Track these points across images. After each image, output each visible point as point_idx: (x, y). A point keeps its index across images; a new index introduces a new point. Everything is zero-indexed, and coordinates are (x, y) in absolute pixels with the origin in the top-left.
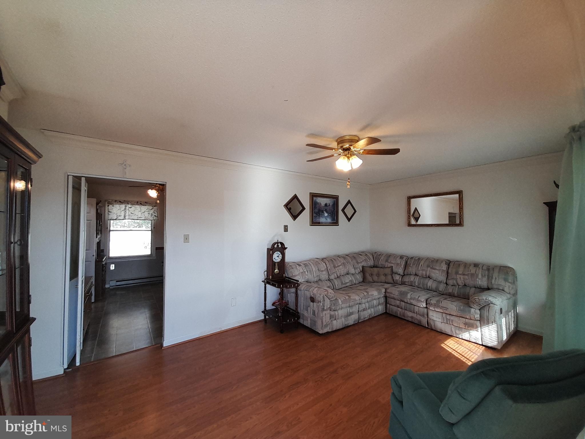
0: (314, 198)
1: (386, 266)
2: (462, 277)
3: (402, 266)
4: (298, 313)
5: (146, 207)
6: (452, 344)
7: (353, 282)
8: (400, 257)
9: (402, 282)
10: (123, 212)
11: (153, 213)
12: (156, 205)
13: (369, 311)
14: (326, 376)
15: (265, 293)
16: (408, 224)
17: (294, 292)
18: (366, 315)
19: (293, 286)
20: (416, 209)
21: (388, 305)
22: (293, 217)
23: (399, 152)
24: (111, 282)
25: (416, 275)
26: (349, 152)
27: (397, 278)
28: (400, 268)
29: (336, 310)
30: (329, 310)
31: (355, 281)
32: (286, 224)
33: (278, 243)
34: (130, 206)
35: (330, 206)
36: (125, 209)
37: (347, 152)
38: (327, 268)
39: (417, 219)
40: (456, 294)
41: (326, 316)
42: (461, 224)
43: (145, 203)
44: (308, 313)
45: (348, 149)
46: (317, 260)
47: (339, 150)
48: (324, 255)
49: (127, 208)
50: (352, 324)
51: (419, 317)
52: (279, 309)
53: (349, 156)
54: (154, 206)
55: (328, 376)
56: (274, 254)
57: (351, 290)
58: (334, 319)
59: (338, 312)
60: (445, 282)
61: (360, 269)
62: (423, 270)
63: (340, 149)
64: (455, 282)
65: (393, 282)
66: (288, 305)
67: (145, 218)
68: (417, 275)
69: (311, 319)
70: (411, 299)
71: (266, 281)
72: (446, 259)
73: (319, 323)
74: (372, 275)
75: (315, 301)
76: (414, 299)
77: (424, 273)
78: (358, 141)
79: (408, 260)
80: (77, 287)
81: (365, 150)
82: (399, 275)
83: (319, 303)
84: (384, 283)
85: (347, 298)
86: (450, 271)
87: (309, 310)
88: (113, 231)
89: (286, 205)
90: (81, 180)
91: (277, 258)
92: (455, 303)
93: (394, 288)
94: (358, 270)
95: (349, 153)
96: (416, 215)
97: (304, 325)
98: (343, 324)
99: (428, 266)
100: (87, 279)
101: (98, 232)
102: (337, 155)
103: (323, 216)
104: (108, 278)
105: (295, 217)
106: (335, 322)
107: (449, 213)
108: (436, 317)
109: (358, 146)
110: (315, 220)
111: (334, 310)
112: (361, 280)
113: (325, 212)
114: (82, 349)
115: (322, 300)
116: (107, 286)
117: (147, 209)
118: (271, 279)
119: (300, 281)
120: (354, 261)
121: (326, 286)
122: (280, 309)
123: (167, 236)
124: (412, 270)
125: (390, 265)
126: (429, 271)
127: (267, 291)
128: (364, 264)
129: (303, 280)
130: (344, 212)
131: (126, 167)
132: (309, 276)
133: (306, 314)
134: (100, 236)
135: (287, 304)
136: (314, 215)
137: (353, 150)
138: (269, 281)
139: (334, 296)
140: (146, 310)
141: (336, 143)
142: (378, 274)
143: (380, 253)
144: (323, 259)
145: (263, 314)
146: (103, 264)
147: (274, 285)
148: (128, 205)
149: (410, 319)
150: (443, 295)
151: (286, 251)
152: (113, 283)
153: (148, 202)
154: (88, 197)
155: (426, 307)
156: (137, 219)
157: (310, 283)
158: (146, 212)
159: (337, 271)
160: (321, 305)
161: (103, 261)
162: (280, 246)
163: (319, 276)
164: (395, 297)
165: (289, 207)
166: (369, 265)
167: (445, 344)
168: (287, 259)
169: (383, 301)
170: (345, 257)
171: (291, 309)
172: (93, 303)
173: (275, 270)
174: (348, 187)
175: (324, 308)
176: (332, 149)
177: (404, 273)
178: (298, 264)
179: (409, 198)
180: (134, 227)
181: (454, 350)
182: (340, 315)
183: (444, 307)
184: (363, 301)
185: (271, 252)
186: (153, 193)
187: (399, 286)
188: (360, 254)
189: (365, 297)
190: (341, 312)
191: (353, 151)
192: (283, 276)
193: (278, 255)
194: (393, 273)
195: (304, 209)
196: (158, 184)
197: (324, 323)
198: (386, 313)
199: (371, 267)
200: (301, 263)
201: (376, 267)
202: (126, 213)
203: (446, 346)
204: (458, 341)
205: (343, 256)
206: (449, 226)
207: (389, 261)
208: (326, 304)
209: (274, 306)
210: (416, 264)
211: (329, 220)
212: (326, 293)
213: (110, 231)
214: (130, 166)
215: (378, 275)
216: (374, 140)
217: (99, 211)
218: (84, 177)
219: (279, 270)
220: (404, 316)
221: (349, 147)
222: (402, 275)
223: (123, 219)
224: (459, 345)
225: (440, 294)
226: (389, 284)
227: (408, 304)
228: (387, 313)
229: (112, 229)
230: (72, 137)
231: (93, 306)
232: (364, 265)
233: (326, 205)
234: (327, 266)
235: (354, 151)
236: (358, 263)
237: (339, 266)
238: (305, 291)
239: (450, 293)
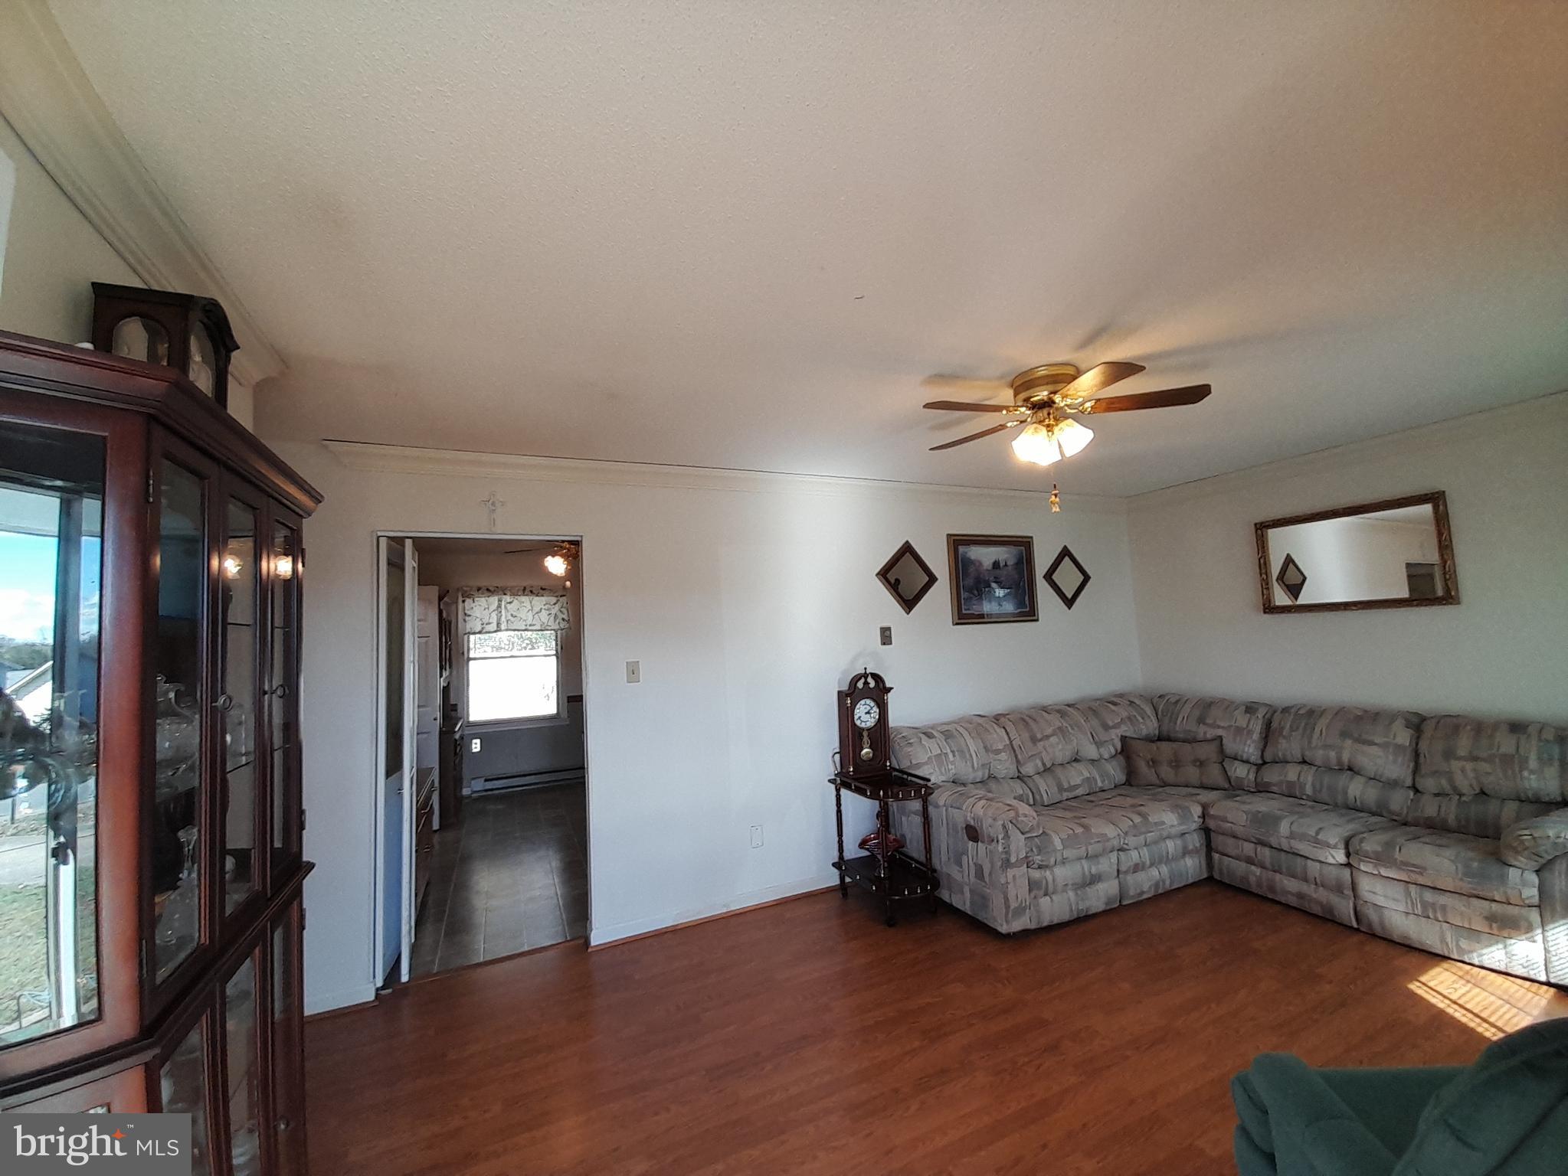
0: (961, 549)
1: (1201, 736)
2: (1469, 766)
3: (1256, 736)
4: (935, 871)
5: (544, 599)
6: (1446, 984)
7: (1096, 783)
8: (1247, 707)
9: (1257, 784)
10: (494, 615)
11: (559, 614)
12: (564, 593)
13: (1154, 872)
14: (1026, 1060)
15: (839, 812)
16: (1264, 605)
17: (917, 810)
18: (1144, 883)
19: (913, 792)
20: (1289, 561)
21: (1216, 856)
22: (905, 604)
23: (1210, 393)
24: (473, 782)
25: (1304, 762)
26: (1051, 412)
27: (1240, 772)
28: (1248, 742)
29: (1047, 867)
30: (1025, 866)
31: (1103, 782)
32: (885, 625)
33: (865, 675)
34: (508, 598)
35: (1010, 568)
36: (499, 606)
37: (1045, 411)
38: (1011, 742)
39: (1295, 590)
40: (1451, 820)
41: (1016, 883)
42: (1452, 597)
43: (542, 589)
44: (962, 872)
45: (1048, 404)
46: (980, 720)
47: (1019, 409)
48: (999, 707)
49: (503, 603)
50: (1101, 910)
51: (1322, 895)
52: (879, 857)
53: (1051, 422)
54: (561, 596)
55: (1031, 1061)
56: (858, 706)
57: (1090, 810)
58: (1042, 892)
59: (1052, 873)
60: (1409, 782)
61: (1114, 746)
62: (1326, 747)
63: (1022, 406)
64: (1444, 782)
65: (1227, 786)
66: (904, 849)
67: (541, 625)
68: (1310, 764)
69: (971, 891)
70: (1292, 836)
71: (838, 779)
72: (1408, 712)
73: (997, 901)
74: (1154, 763)
75: (980, 838)
76: (1303, 837)
77: (1332, 754)
78: (1075, 378)
79: (1273, 715)
80: (400, 794)
81: (1098, 400)
82: (1247, 762)
83: (994, 844)
84: (1197, 787)
85: (1079, 830)
86: (1423, 746)
87: (965, 866)
88: (475, 659)
89: (882, 573)
90: (403, 546)
91: (865, 717)
92: (1449, 853)
93: (1230, 804)
94: (1108, 751)
95: (1049, 414)
96: (1292, 577)
97: (951, 905)
98: (1071, 910)
99: (1344, 734)
100: (422, 775)
101: (444, 664)
102: (1015, 423)
103: (991, 597)
104: (466, 773)
105: (909, 604)
106: (1045, 901)
107: (1408, 565)
108: (1385, 896)
109: (1074, 392)
110: (969, 609)
111: (1040, 867)
112: (1120, 777)
113: (994, 585)
114: (413, 941)
115: (1003, 835)
116: (466, 792)
117: (544, 605)
118: (851, 773)
119: (933, 779)
120: (1095, 722)
121: (1013, 795)
122: (883, 857)
123: (590, 668)
124: (1289, 746)
125: (1211, 733)
126: (1348, 751)
127: (843, 808)
128: (1126, 730)
129: (944, 778)
130: (1053, 581)
131: (494, 508)
132: (957, 767)
133: (954, 872)
134: (448, 673)
135: (900, 844)
136: (964, 595)
137: (1062, 404)
138: (849, 781)
139: (1038, 825)
140: (551, 853)
141: (1010, 392)
142: (1176, 761)
143: (1178, 698)
144: (997, 718)
145: (836, 872)
146: (456, 740)
147: (860, 791)
148: (504, 596)
149: (1293, 901)
150: (1405, 824)
151: (891, 698)
152: (479, 785)
153: (546, 587)
154: (419, 584)
155: (1348, 865)
156: (524, 628)
157: (964, 785)
158: (543, 610)
159: (1041, 752)
160: (1000, 849)
161: (455, 732)
162: (872, 684)
163: (988, 766)
164: (1239, 830)
165: (892, 577)
166: (1145, 732)
167: (1424, 984)
168: (894, 720)
169: (1198, 845)
170: (1064, 710)
171: (912, 859)
172: (436, 831)
173: (862, 749)
174: (1054, 510)
175: (1008, 860)
176: (997, 409)
177: (1262, 756)
178: (925, 731)
179: (1261, 528)
180: (521, 650)
181: (1455, 1003)
182: (1060, 883)
183: (1414, 865)
184: (1132, 841)
185: (849, 702)
186: (556, 565)
187: (1247, 798)
188: (1112, 701)
189: (1136, 830)
190: (1062, 874)
191: (1062, 408)
192: (886, 766)
193: (869, 708)
194: (1223, 756)
195: (932, 579)
196: (566, 543)
197: (1013, 905)
198: (1210, 879)
199: (1153, 741)
200: (932, 728)
201: (1169, 739)
202: (501, 616)
203: (1425, 988)
204: (1467, 972)
205: (1057, 708)
206: (1408, 606)
207: (1209, 721)
208: (1013, 848)
209: (863, 850)
210: (1301, 729)
211: (1009, 607)
212: (1012, 814)
213: (469, 659)
214: (503, 504)
215: (1176, 763)
216: (1122, 370)
217: (444, 615)
218: (410, 538)
219: (872, 750)
220: (1272, 888)
221: (1050, 399)
222: (1256, 765)
223: (495, 631)
224: (1470, 985)
225: (1395, 820)
226: (1215, 792)
227: (1283, 854)
228: (1216, 880)
229: (472, 655)
230: (391, 450)
231: (436, 838)
232: (1128, 734)
233: (996, 565)
234: (1010, 738)
235: (1066, 408)
236: (1106, 727)
237: (1048, 737)
238: (950, 809)
239: (1428, 818)
